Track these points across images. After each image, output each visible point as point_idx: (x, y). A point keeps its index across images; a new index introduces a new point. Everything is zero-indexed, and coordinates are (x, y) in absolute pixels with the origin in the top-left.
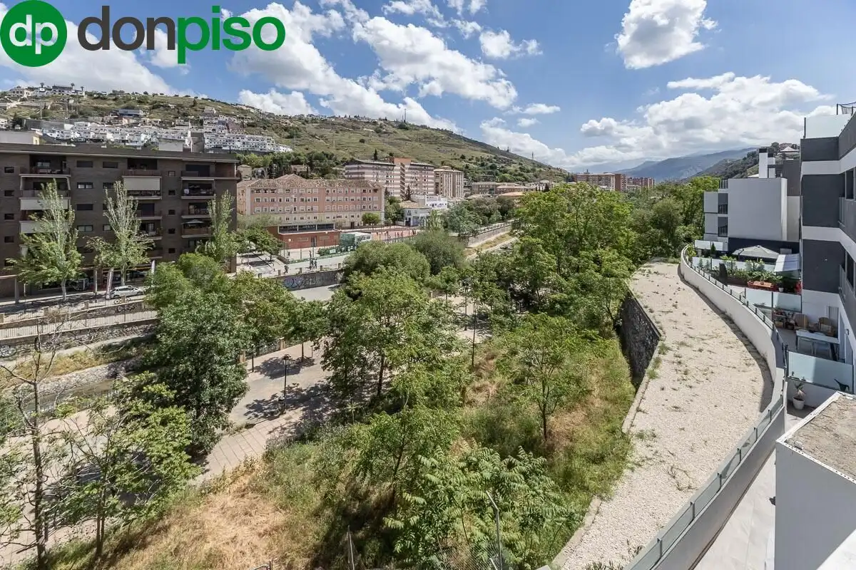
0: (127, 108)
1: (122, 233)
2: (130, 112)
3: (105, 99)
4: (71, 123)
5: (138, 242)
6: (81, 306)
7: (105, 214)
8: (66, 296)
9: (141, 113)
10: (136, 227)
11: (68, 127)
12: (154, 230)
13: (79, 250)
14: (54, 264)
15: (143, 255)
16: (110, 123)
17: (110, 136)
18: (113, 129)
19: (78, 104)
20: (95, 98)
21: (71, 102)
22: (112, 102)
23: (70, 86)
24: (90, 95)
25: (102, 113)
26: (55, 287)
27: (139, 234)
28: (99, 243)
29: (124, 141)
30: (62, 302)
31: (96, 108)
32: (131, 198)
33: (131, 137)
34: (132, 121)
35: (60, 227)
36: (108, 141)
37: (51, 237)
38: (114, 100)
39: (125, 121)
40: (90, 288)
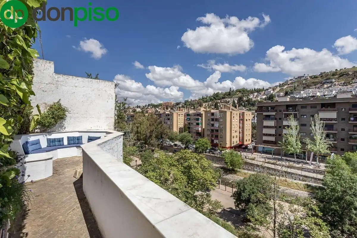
0: (327, 79)
1: (318, 137)
2: (328, 81)
3: (317, 77)
4: (303, 90)
5: (325, 143)
6: (300, 165)
7: (311, 128)
8: (296, 159)
9: (334, 80)
10: (324, 135)
11: (302, 92)
12: (333, 138)
13: (301, 142)
14: (292, 146)
15: (327, 149)
16: (318, 88)
17: (318, 94)
18: (320, 91)
19: (306, 82)
20: (313, 78)
21: (304, 82)
22: (320, 78)
23: (304, 75)
24: (311, 77)
25: (315, 84)
26: (292, 155)
27: (325, 139)
28: (308, 141)
29: (324, 95)
30: (294, 162)
31: (313, 83)
32: (322, 122)
33: (328, 93)
34: (329, 85)
35: (294, 132)
36: (317, 96)
37: (292, 136)
38: (321, 77)
39: (325, 86)
40: (304, 159)
